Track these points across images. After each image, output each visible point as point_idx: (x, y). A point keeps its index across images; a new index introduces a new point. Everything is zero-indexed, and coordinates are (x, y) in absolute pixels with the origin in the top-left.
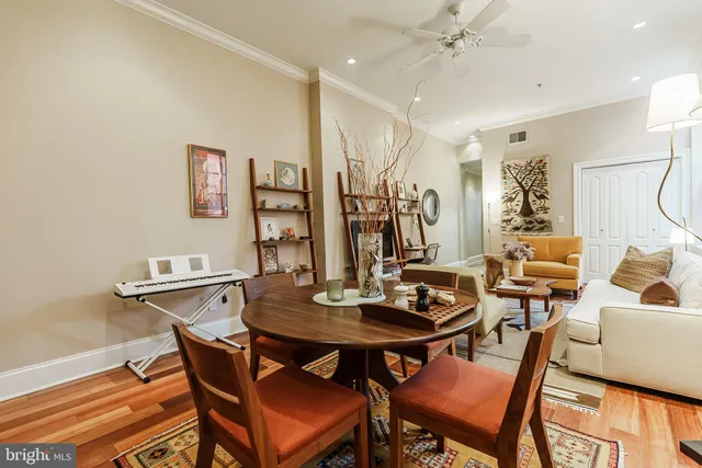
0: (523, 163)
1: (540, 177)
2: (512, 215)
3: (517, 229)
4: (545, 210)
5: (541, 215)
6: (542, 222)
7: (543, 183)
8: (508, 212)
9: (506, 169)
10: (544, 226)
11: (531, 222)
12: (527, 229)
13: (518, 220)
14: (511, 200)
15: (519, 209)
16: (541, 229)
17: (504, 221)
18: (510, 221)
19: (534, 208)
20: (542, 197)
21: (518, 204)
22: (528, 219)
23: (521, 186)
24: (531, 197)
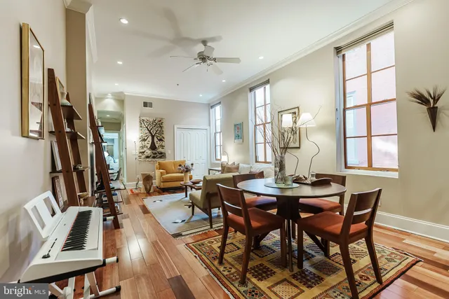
0: (151, 120)
1: (160, 129)
2: (145, 149)
3: (148, 157)
4: (162, 147)
5: (160, 150)
6: (161, 153)
7: (162, 132)
8: (142, 147)
9: (142, 121)
10: (162, 155)
11: (155, 153)
12: (154, 157)
13: (149, 152)
14: (144, 140)
15: (149, 146)
16: (161, 157)
17: (140, 153)
18: (144, 152)
19: (157, 146)
20: (160, 140)
21: (148, 143)
22: (154, 152)
23: (150, 133)
24: (156, 140)
